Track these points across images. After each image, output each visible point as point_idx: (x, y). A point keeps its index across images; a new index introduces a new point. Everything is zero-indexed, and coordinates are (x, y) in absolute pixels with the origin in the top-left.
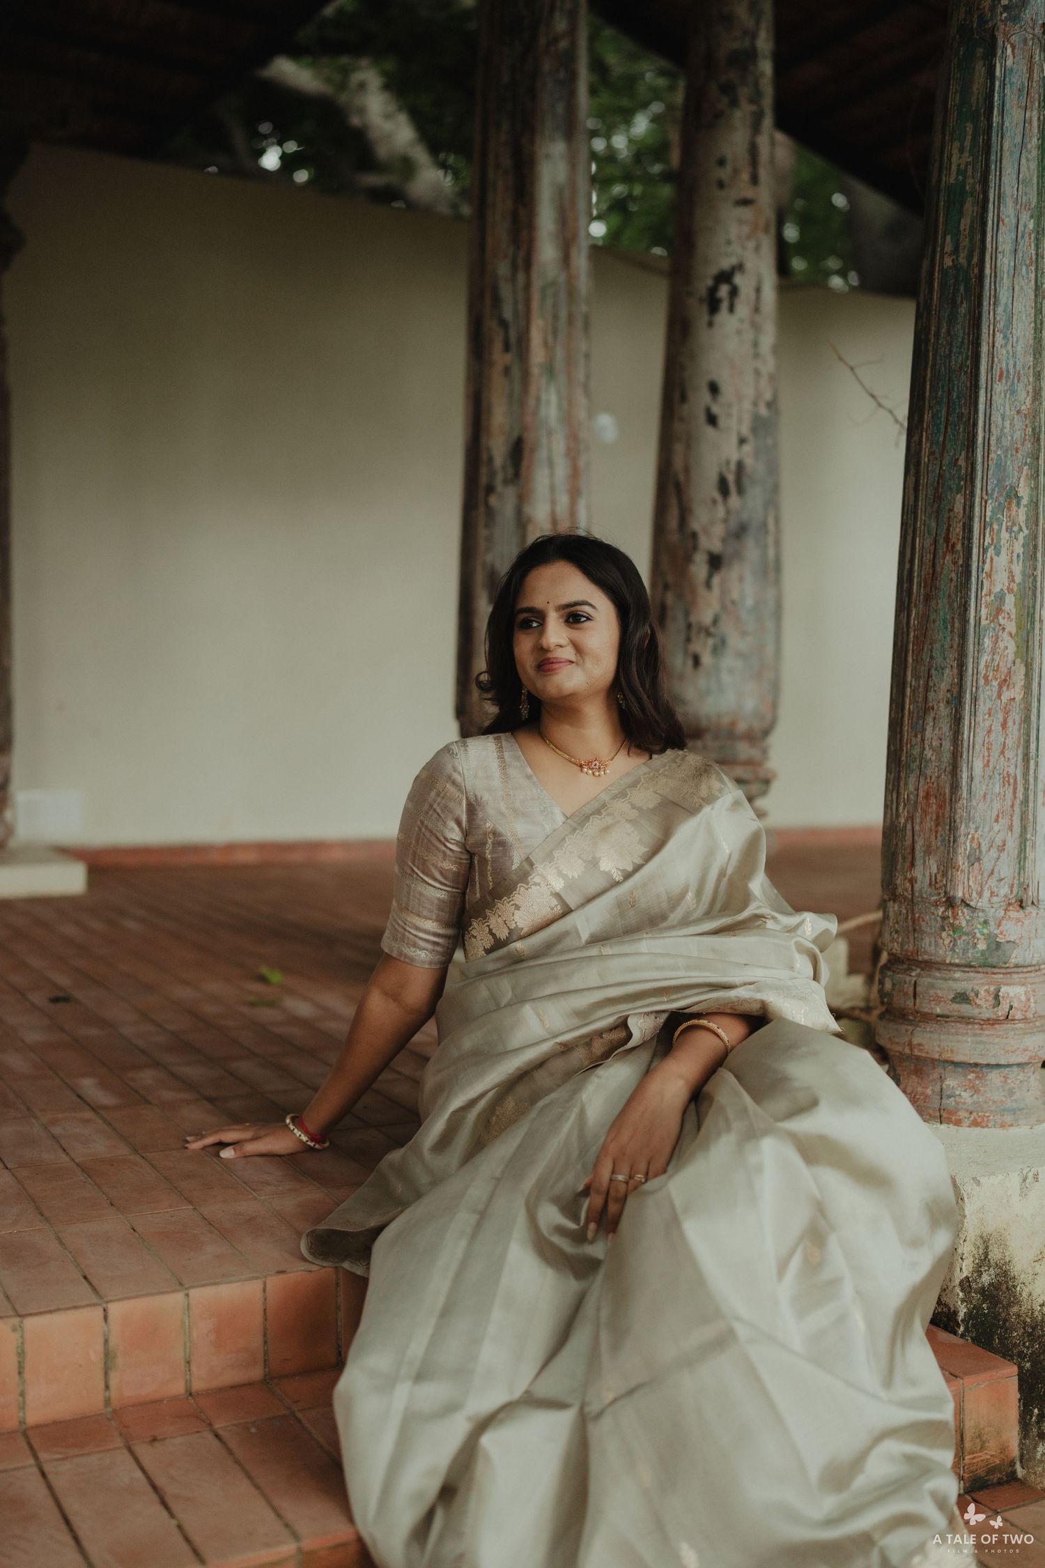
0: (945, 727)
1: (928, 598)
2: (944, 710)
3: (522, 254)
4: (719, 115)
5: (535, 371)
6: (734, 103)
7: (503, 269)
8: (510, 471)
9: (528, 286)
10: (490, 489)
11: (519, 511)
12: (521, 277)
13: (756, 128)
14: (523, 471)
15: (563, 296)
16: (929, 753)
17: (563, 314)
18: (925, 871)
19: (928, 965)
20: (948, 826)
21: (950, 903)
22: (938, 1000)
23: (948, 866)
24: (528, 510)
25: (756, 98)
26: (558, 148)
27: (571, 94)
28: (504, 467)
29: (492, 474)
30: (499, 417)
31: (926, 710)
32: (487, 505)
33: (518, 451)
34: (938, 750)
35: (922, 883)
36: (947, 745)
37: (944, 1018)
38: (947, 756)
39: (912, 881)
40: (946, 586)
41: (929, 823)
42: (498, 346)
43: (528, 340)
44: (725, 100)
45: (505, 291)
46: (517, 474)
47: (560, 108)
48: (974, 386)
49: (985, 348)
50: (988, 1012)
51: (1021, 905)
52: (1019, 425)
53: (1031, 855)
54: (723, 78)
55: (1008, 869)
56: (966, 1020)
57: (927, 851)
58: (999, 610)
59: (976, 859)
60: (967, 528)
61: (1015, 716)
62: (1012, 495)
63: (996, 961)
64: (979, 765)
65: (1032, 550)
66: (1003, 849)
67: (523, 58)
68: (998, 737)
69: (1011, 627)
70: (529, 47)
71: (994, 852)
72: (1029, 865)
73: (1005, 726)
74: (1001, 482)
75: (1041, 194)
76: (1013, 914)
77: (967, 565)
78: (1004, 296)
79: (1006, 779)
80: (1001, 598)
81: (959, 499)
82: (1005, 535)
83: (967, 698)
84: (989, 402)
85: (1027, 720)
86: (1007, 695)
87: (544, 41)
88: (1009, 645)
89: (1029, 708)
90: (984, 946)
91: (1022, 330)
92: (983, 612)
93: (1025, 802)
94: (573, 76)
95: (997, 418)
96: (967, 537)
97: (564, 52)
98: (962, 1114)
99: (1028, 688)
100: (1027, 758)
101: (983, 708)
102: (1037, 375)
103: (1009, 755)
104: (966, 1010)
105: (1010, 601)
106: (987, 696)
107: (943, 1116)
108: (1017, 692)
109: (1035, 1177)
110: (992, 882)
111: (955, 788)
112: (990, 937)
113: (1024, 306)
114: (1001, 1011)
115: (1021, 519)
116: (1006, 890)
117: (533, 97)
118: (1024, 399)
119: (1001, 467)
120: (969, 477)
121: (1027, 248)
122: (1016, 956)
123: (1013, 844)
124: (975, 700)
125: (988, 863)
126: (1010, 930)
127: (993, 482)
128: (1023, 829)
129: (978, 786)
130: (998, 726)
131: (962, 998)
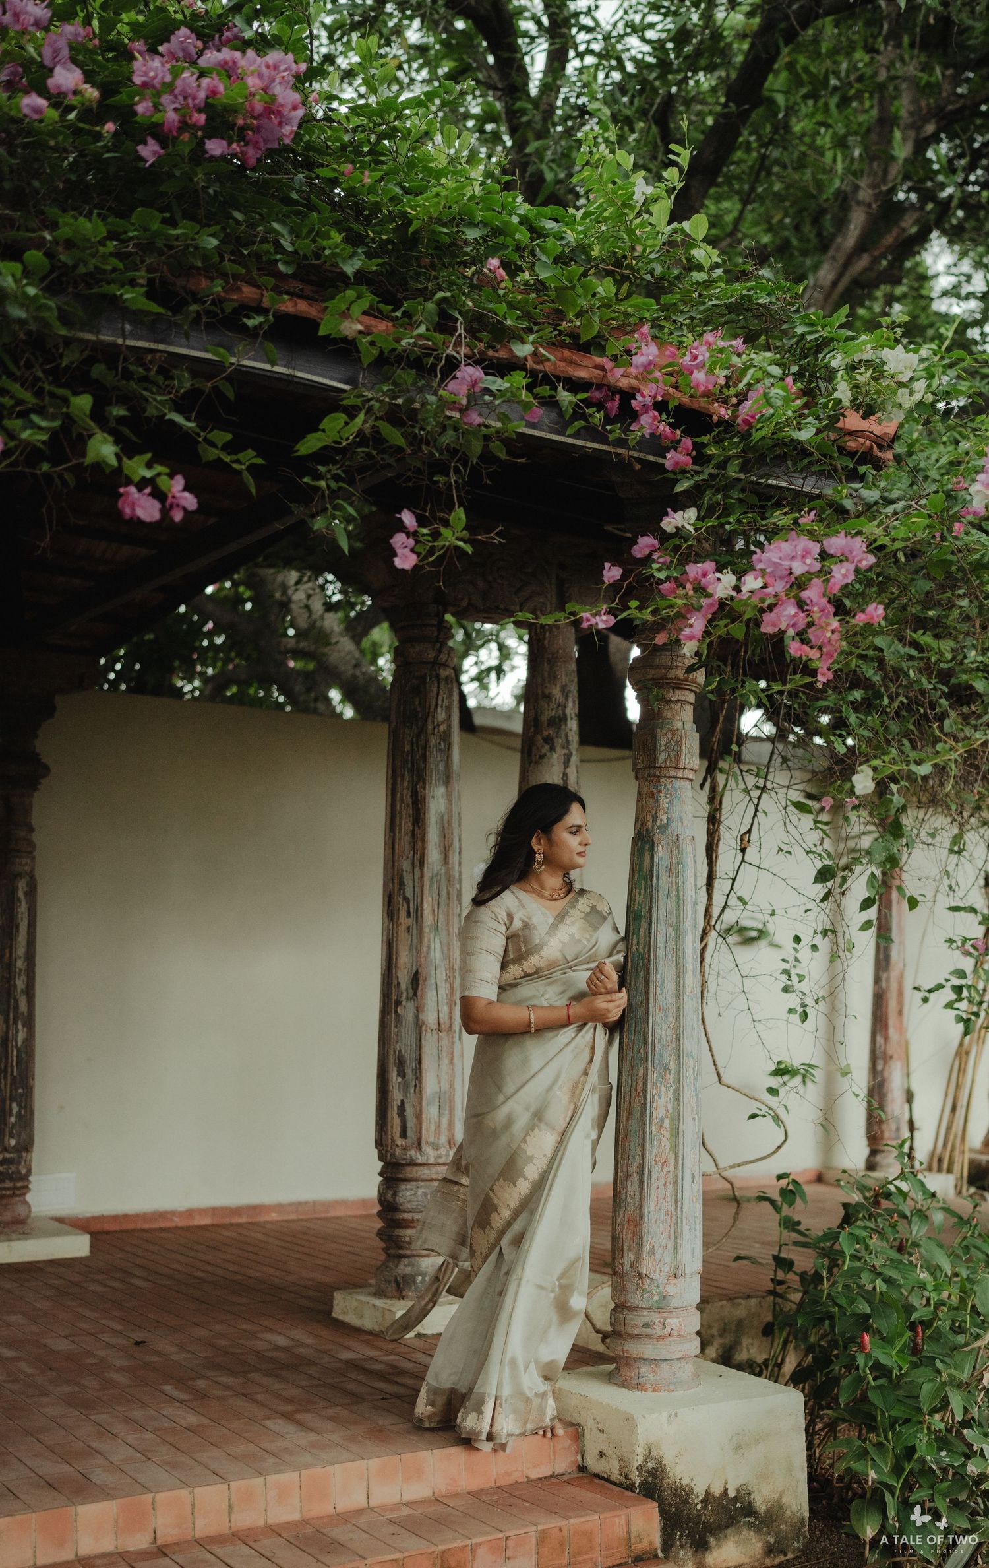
0: (637, 1186)
1: (628, 1119)
2: (636, 1177)
3: (417, 857)
4: (542, 757)
5: (427, 930)
6: (552, 749)
7: (406, 866)
8: (411, 992)
9: (422, 876)
10: (398, 1003)
11: (417, 1017)
12: (417, 871)
13: (567, 763)
14: (419, 993)
15: (444, 882)
16: (629, 1199)
17: (444, 893)
18: (628, 1259)
19: (631, 1309)
20: (638, 1236)
21: (640, 1276)
22: (635, 1326)
23: (639, 1257)
24: (421, 1017)
25: (566, 745)
26: (441, 790)
27: (449, 756)
28: (407, 990)
29: (400, 994)
30: (404, 958)
31: (628, 1176)
32: (396, 1012)
33: (416, 980)
34: (633, 1197)
35: (627, 1266)
36: (637, 1194)
37: (638, 1336)
38: (637, 1200)
39: (623, 1265)
40: (636, 1114)
41: (630, 1236)
42: (403, 914)
43: (422, 910)
44: (547, 747)
45: (407, 879)
46: (415, 995)
47: (441, 767)
48: (647, 1013)
49: (651, 995)
50: (659, 1333)
51: (676, 1276)
52: (669, 1033)
53: (680, 1250)
54: (545, 733)
55: (668, 1258)
56: (649, 1337)
57: (629, 1250)
58: (661, 1127)
59: (652, 1253)
60: (645, 1085)
61: (671, 1180)
62: (666, 1069)
63: (662, 1306)
64: (652, 1205)
65: (677, 1096)
66: (665, 1248)
67: (418, 737)
68: (662, 1191)
69: (668, 1135)
70: (422, 730)
71: (661, 1250)
72: (679, 1256)
73: (665, 1185)
74: (660, 1062)
75: (677, 919)
76: (672, 1281)
77: (645, 1104)
78: (660, 969)
79: (667, 1212)
80: (662, 1120)
81: (641, 1070)
82: (663, 1089)
83: (646, 1171)
84: (654, 1022)
85: (676, 1182)
86: (666, 1170)
87: (430, 727)
88: (666, 1144)
89: (677, 1176)
90: (656, 1298)
91: (670, 986)
92: (654, 1128)
93: (677, 1223)
94: (449, 746)
95: (658, 1030)
96: (645, 1090)
97: (444, 732)
98: (648, 1386)
99: (676, 1166)
100: (676, 1201)
101: (654, 1176)
102: (678, 1009)
103: (668, 1199)
104: (649, 1331)
105: (666, 1122)
106: (656, 1170)
107: (639, 1387)
108: (671, 1168)
109: (676, 1415)
110: (661, 1265)
111: (641, 1217)
112: (659, 1294)
113: (670, 974)
114: (667, 1332)
115: (671, 1080)
116: (667, 1269)
117: (425, 761)
118: (672, 1020)
119: (661, 1054)
120: (646, 1059)
121: (671, 946)
122: (674, 1303)
123: (670, 1245)
124: (650, 1172)
125: (658, 1256)
126: (670, 1290)
127: (656, 1062)
128: (676, 1237)
129: (653, 1216)
130: (661, 1186)
131: (647, 1325)
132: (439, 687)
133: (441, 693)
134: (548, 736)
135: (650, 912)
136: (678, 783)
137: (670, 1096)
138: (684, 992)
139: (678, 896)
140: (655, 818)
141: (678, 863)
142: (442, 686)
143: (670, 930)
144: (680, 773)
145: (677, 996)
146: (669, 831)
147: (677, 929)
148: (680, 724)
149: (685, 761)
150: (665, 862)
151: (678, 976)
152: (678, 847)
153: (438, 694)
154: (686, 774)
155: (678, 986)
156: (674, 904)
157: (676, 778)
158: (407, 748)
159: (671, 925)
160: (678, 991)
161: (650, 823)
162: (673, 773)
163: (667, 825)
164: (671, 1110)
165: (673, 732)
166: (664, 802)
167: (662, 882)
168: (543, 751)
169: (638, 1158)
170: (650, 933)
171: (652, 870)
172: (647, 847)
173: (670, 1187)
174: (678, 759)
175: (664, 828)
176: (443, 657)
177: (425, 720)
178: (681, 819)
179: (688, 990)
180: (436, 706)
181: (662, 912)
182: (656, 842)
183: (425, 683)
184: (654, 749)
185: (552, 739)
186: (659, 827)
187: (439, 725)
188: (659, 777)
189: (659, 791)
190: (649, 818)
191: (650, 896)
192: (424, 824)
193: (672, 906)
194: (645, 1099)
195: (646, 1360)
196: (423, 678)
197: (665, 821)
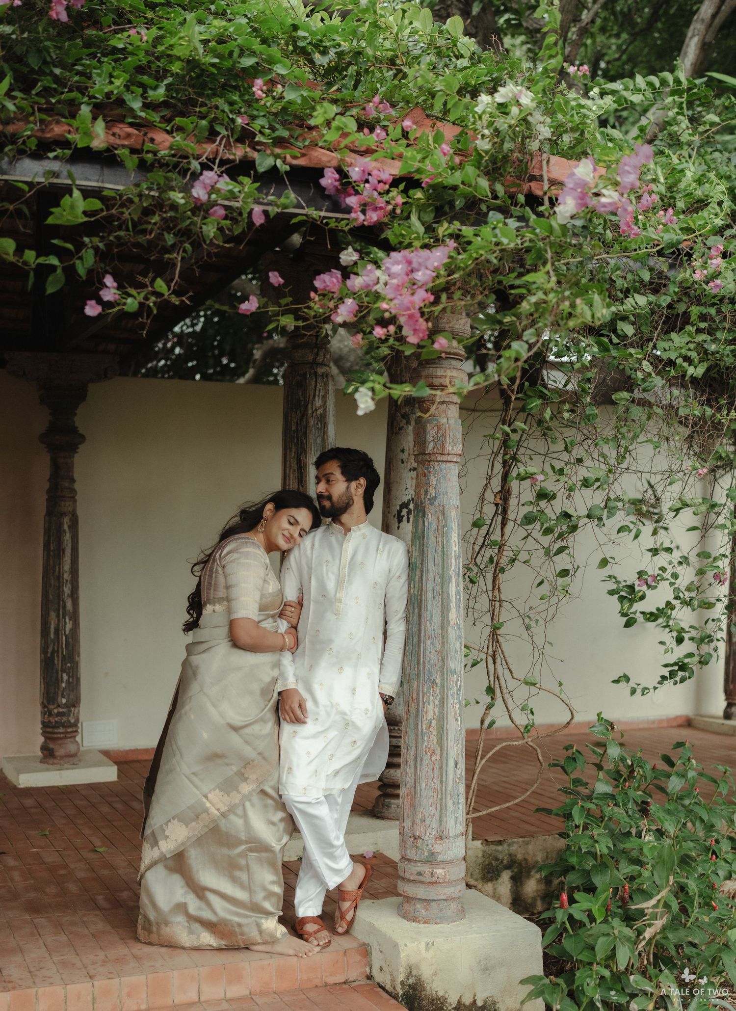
0: (413, 770)
1: (407, 719)
2: (412, 763)
4: (400, 429)
6: (408, 423)
16: (407, 779)
18: (407, 824)
19: (409, 860)
20: (414, 807)
21: (415, 837)
22: (413, 874)
23: (414, 823)
27: (325, 433)
31: (407, 762)
34: (410, 778)
35: (406, 829)
36: (413, 776)
37: (414, 881)
38: (413, 780)
40: (412, 716)
41: (408, 806)
44: (404, 421)
47: (319, 441)
48: (419, 641)
49: (423, 627)
50: (429, 880)
51: (441, 838)
52: (436, 656)
53: (444, 819)
54: (403, 411)
55: (435, 825)
56: (422, 882)
57: (408, 817)
58: (430, 726)
59: (423, 820)
60: (418, 694)
61: (437, 766)
62: (434, 682)
63: (431, 859)
64: (423, 785)
65: (442, 704)
66: (433, 816)
67: (301, 420)
68: (430, 774)
69: (435, 732)
70: (304, 414)
71: (430, 818)
72: (443, 823)
73: (433, 769)
74: (429, 677)
75: (443, 569)
76: (438, 842)
77: (418, 709)
78: (429, 608)
79: (434, 790)
80: (431, 721)
81: (416, 683)
82: (432, 698)
83: (419, 759)
84: (425, 648)
85: (441, 768)
86: (433, 759)
87: (310, 412)
88: (434, 739)
89: (442, 763)
90: (426, 854)
91: (437, 620)
92: (424, 727)
93: (442, 799)
94: (325, 425)
95: (428, 653)
96: (418, 698)
97: (321, 415)
98: (420, 919)
99: (441, 755)
100: (442, 782)
101: (425, 763)
102: (443, 637)
103: (435, 780)
104: (421, 878)
105: (434, 723)
106: (426, 758)
107: (414, 919)
108: (437, 757)
109: (433, 944)
110: (430, 829)
111: (415, 793)
112: (429, 851)
113: (437, 612)
114: (434, 879)
115: (438, 691)
116: (434, 833)
117: (306, 437)
118: (438, 647)
119: (430, 672)
120: (418, 675)
121: (438, 589)
122: (440, 858)
123: (437, 815)
124: (422, 760)
125: (428, 822)
126: (438, 848)
127: (426, 677)
128: (441, 809)
129: (424, 793)
130: (430, 770)
131: (419, 874)
132: (316, 382)
133: (318, 385)
134: (405, 413)
135: (422, 564)
136: (444, 465)
137: (437, 703)
138: (448, 624)
139: (443, 552)
140: (426, 492)
141: (444, 526)
142: (319, 381)
143: (437, 578)
144: (445, 458)
145: (442, 628)
146: (437, 502)
147: (442, 577)
148: (445, 420)
149: (449, 448)
150: (434, 526)
151: (443, 613)
152: (444, 514)
153: (316, 387)
154: (450, 458)
155: (443, 620)
156: (440, 558)
157: (442, 461)
158: (294, 428)
159: (438, 574)
160: (443, 623)
161: (423, 497)
162: (439, 458)
163: (435, 498)
164: (437, 714)
165: (439, 427)
166: (433, 480)
167: (432, 540)
168: (402, 425)
169: (413, 749)
170: (422, 580)
171: (423, 532)
172: (421, 514)
173: (436, 771)
174: (443, 447)
175: (432, 500)
176: (320, 359)
177: (306, 407)
178: (447, 493)
179: (452, 623)
180: (314, 396)
181: (431, 564)
182: (426, 510)
183: (305, 379)
184: (425, 441)
185: (408, 415)
186: (429, 499)
187: (316, 410)
188: (429, 461)
189: (430, 472)
190: (422, 492)
191: (422, 552)
192: (306, 483)
193: (438, 559)
194: (418, 703)
195: (419, 899)
196: (305, 374)
197: (433, 495)
